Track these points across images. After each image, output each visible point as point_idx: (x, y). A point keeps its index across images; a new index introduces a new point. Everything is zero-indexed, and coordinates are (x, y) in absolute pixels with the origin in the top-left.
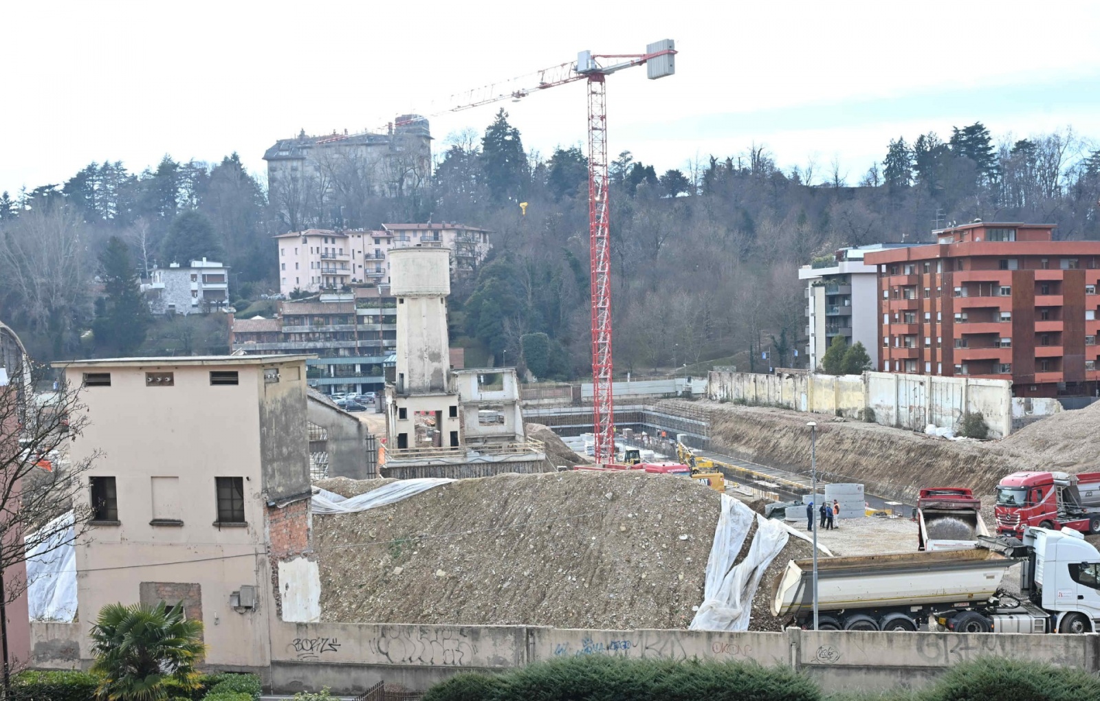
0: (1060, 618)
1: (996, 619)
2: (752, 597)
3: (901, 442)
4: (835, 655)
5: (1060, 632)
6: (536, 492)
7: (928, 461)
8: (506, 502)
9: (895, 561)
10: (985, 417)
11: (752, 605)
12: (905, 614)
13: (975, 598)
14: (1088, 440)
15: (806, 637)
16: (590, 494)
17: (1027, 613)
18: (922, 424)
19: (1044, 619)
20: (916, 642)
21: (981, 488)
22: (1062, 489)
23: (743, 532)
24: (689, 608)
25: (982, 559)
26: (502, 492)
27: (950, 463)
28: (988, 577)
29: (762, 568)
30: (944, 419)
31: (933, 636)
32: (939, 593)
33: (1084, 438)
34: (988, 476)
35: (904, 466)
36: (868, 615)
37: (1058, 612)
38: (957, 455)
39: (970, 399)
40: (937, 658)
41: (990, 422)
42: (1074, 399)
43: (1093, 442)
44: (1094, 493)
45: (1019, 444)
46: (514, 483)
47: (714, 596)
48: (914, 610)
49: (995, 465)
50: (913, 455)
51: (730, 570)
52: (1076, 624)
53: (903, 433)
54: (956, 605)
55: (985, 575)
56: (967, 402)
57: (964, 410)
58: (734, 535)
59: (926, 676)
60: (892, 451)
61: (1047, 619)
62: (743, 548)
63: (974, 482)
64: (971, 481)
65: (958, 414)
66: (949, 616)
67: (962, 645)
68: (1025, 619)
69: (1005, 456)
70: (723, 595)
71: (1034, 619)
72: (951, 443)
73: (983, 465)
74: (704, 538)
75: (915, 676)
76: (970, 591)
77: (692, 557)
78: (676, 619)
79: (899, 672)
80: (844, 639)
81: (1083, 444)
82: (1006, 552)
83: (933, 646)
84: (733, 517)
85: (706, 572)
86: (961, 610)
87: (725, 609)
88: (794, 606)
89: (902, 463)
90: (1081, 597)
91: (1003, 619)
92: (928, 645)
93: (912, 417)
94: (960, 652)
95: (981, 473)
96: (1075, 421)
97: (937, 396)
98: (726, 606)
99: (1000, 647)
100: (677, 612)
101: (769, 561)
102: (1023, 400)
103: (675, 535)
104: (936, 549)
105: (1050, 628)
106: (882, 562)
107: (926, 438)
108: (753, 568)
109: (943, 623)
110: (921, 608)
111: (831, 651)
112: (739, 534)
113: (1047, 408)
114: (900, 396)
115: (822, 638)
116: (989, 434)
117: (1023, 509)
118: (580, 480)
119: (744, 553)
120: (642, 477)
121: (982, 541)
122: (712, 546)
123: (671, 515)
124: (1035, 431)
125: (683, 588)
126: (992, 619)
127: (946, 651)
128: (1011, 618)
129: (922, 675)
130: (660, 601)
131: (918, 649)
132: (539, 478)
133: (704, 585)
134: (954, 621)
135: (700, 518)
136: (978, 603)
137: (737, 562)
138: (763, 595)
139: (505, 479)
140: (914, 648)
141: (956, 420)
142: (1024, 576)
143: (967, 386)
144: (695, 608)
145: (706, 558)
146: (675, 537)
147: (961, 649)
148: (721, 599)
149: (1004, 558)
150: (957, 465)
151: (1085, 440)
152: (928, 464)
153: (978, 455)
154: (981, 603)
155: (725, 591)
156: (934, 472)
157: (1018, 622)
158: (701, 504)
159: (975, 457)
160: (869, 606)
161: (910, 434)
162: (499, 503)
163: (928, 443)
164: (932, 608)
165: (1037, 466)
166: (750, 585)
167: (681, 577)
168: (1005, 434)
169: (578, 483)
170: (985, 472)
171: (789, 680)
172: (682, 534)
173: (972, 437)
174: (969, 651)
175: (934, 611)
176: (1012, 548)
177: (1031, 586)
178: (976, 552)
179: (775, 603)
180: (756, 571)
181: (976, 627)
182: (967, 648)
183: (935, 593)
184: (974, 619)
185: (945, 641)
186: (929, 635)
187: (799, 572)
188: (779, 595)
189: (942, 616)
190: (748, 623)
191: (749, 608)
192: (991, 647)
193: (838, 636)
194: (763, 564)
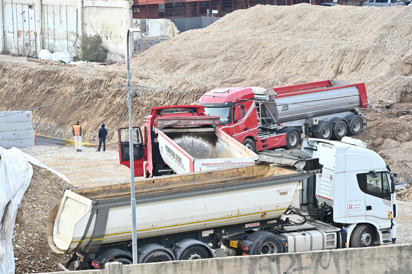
0: (349, 231)
1: (290, 237)
3: (15, 69)
5: (350, 246)
7: (48, 88)
10: (104, 39)
12: (197, 239)
13: (267, 217)
14: (219, 58)
15: (128, 272)
17: (315, 229)
18: (33, 49)
19: (335, 234)
20: (247, 267)
21: (112, 113)
22: (260, 104)
25: (262, 176)
27: (73, 89)
28: (281, 194)
29: (16, 202)
30: (57, 43)
31: (265, 258)
32: (234, 215)
33: (215, 57)
34: (118, 99)
35: (21, 94)
36: (160, 244)
37: (347, 225)
38: (81, 79)
39: (86, 21)
41: (108, 44)
42: (188, 20)
43: (225, 60)
44: (290, 107)
48: (206, 234)
49: (124, 89)
50: (30, 81)
52: (365, 236)
53: (16, 60)
54: (247, 226)
55: (278, 191)
56: (83, 25)
57: (80, 34)
60: (6, 79)
61: (337, 232)
63: (103, 107)
64: (99, 106)
65: (73, 38)
66: (240, 238)
69: (134, 79)
71: (326, 234)
72: (73, 68)
73: (111, 89)
76: (264, 210)
81: (215, 63)
82: (296, 166)
83: (265, 269)
86: (250, 231)
88: (85, 240)
89: (19, 91)
90: (369, 208)
91: (297, 237)
92: (260, 269)
93: (21, 43)
94: (293, 273)
95: (110, 97)
96: (201, 40)
97: (49, 19)
99: (334, 264)
102: (139, 20)
105: (341, 244)
106: (163, 185)
107: (43, 64)
108: (7, 203)
109: (236, 246)
110: (212, 232)
113: (161, 29)
114: (6, 21)
115: (146, 272)
116: (110, 57)
117: (227, 127)
121: (265, 157)
124: (161, 52)
126: (286, 238)
127: (279, 273)
128: (304, 234)
134: (248, 243)
136: (268, 222)
138: (23, 233)
140: (245, 273)
141: (71, 44)
143: (83, 7)
147: (295, 270)
150: (82, 90)
151: (216, 59)
152: (48, 91)
153: (105, 78)
154: (271, 222)
156: (56, 99)
157: (311, 238)
159: (101, 81)
160: (162, 233)
161: (23, 60)
163: (46, 69)
164: (223, 231)
165: (170, 87)
170: (115, 96)
173: (92, 61)
174: (303, 271)
175: (225, 234)
176: (304, 160)
177: (311, 200)
178: (257, 169)
179: (55, 239)
180: (10, 207)
181: (270, 248)
182: (301, 269)
183: (229, 214)
184: (268, 239)
185: (278, 262)
186: (261, 257)
187: (88, 202)
188: (58, 230)
189: (233, 238)
190: (14, 265)
191: (11, 247)
192: (325, 265)
193: (164, 267)
194: (16, 198)
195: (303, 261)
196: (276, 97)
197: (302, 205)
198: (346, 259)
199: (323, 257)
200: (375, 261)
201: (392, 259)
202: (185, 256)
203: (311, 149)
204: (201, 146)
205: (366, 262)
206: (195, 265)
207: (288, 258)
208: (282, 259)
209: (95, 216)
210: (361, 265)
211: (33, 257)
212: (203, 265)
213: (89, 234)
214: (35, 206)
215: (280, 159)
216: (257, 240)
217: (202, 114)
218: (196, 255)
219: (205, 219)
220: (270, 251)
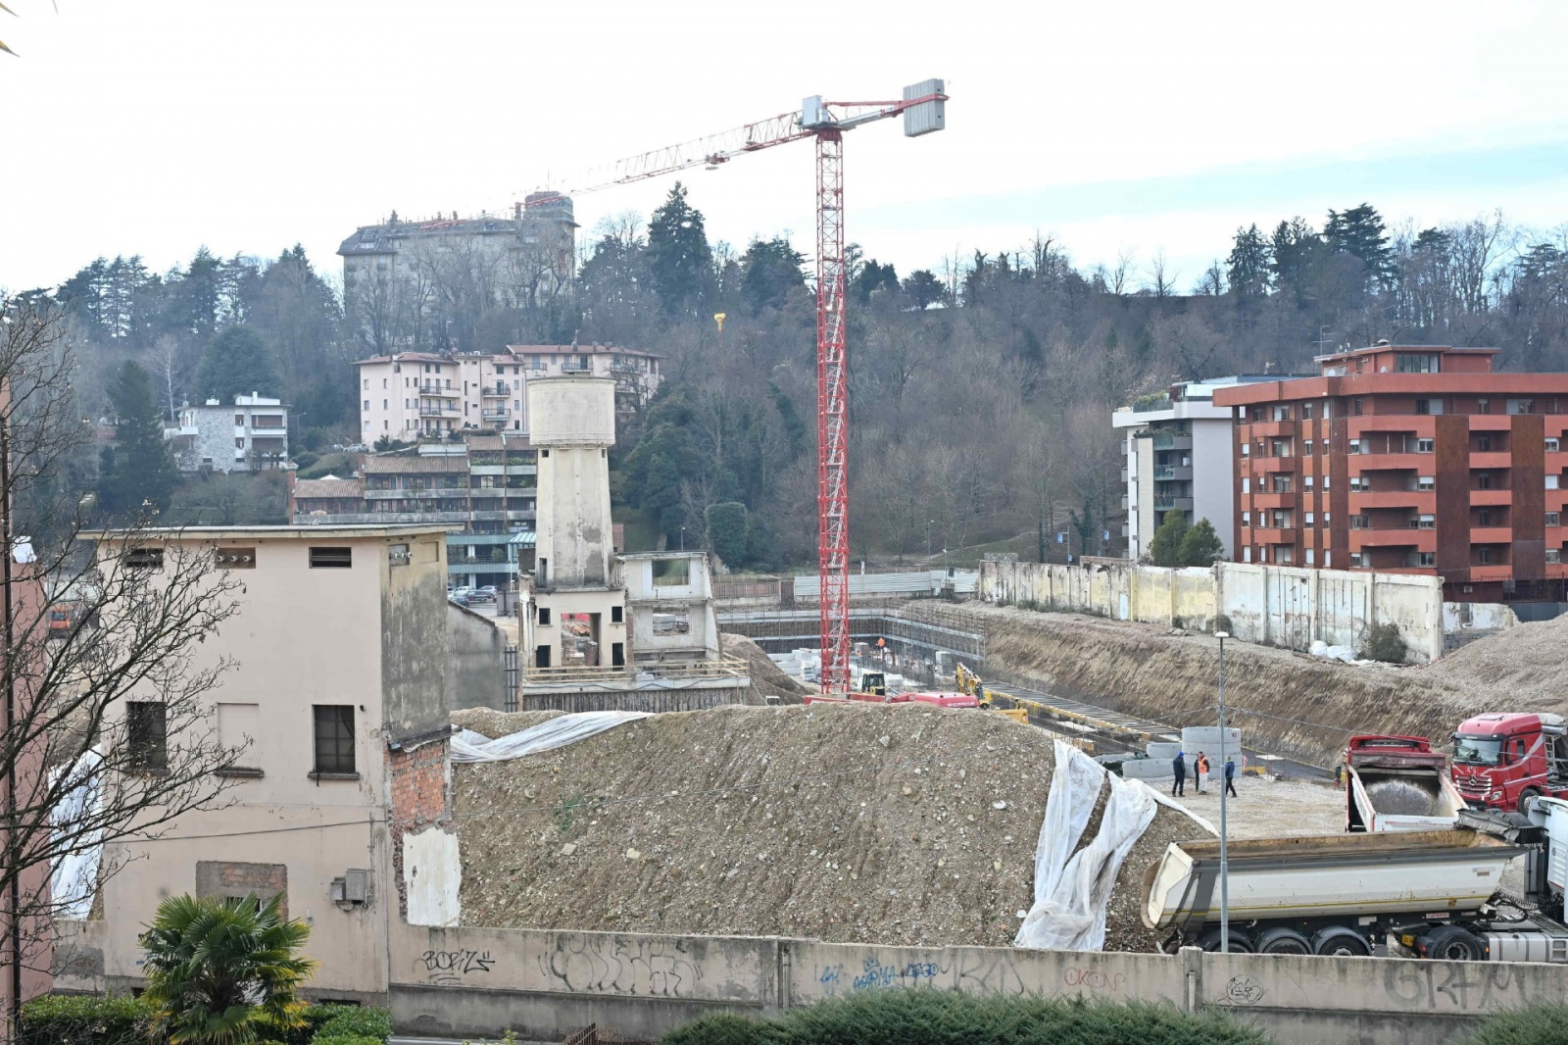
1: (1493, 939)
2: (1107, 897)
3: (1274, 666)
4: (1255, 991)
6: (774, 733)
7: (1316, 695)
8: (729, 748)
9: (1332, 845)
10: (1402, 630)
11: (1108, 909)
12: (1351, 928)
13: (1458, 905)
15: (1210, 962)
16: (856, 738)
17: (1539, 931)
18: (1305, 640)
20: (1382, 973)
22: (1553, 740)
23: (1090, 798)
24: (1011, 914)
25: (1464, 846)
26: (724, 734)
27: (1350, 699)
28: (1479, 874)
29: (1122, 853)
30: (1338, 633)
31: (1410, 965)
32: (1404, 897)
33: (1559, 663)
34: (1410, 718)
35: (1280, 701)
36: (1294, 929)
38: (1362, 686)
39: (1378, 603)
40: (1416, 999)
41: (1410, 638)
42: (1535, 606)
45: (1457, 671)
46: (741, 720)
47: (1049, 895)
48: (1364, 922)
49: (1420, 703)
50: (1293, 685)
51: (1072, 855)
53: (1277, 654)
54: (1428, 916)
55: (1475, 870)
56: (1374, 608)
57: (1369, 621)
58: (1077, 803)
59: (1400, 1028)
60: (1261, 680)
62: (1090, 823)
63: (1389, 727)
64: (1384, 725)
65: (1360, 626)
66: (1418, 933)
67: (1456, 980)
68: (1537, 940)
69: (1436, 690)
70: (1063, 893)
71: (1551, 940)
72: (1353, 669)
73: (1402, 702)
74: (1031, 807)
75: (1381, 1026)
76: (1453, 895)
77: (1012, 835)
78: (992, 930)
79: (1357, 1021)
80: (1270, 968)
81: (1556, 673)
82: (1507, 836)
83: (1409, 980)
84: (1074, 776)
85: (1036, 859)
86: (1436, 924)
87: (1066, 917)
88: (1181, 913)
89: (1278, 697)
91: (1504, 939)
92: (1402, 978)
93: (1289, 631)
94: (1453, 990)
95: (1399, 714)
96: (1541, 637)
97: (1328, 599)
98: (1068, 912)
99: (1515, 984)
100: (993, 919)
101: (1131, 842)
102: (1458, 606)
103: (986, 802)
104: (1389, 829)
106: (1311, 847)
107: (1313, 661)
108: (1107, 853)
109: (1409, 944)
110: (1374, 919)
111: (1249, 985)
112: (1084, 802)
113: (1493, 618)
114: (1270, 599)
115: (1235, 965)
116: (1409, 656)
117: (1495, 769)
118: (841, 717)
119: (1092, 830)
120: (935, 713)
121: (1467, 819)
122: (1043, 819)
123: (980, 772)
124: (1479, 652)
125: (1002, 881)
126: (1487, 939)
127: (1431, 988)
128: (1515, 936)
129: (1393, 1026)
130: (966, 903)
131: (1386, 984)
132: (778, 713)
133: (1033, 878)
134: (1428, 940)
135: (1024, 776)
136: (1463, 914)
137: (1083, 843)
138: (1124, 896)
139: (728, 714)
140: (1380, 982)
141: (1356, 634)
142: (1530, 872)
143: (1374, 585)
144: (1021, 914)
145: (1036, 835)
146: (987, 805)
147: (1454, 986)
148: (1060, 900)
149: (1504, 845)
150: (1363, 700)
151: (1559, 667)
153: (1395, 686)
154: (1468, 914)
155: (1067, 888)
156: (1326, 712)
157: (1528, 942)
158: (1025, 755)
159: (1390, 690)
160: (1295, 915)
161: (1287, 655)
162: (718, 750)
163: (1316, 669)
164: (1392, 921)
165: (1486, 704)
166: (1104, 880)
167: (997, 866)
168: (1433, 656)
169: (837, 721)
170: (1406, 713)
172: (998, 800)
173: (1382, 660)
174: (1468, 989)
175: (1395, 925)
176: (1516, 829)
177: (1542, 888)
178: (1456, 835)
179: (1150, 908)
180: (1111, 859)
181: (1462, 951)
182: (1464, 985)
183: (1398, 897)
184: (1456, 938)
185: (1429, 972)
186: (1403, 963)
187: (1188, 860)
188: (1155, 896)
189: (1407, 932)
190: (1103, 938)
191: (1103, 914)
192: (1502, 983)
194: (1122, 848)
195: (1467, 975)
197: (1528, 893)
198: (1536, 979)
199: (1499, 972)
202: (1329, 948)
203: (1544, 813)
207: (1445, 968)
208: (1435, 968)
209: (1196, 881)
210: (1560, 990)
211: (1132, 931)
213: (1188, 905)
214: (1147, 860)
215: (1486, 824)
216: (1439, 939)
217: (1426, 751)
218: (1344, 950)
219: (1359, 899)
220: (1461, 956)
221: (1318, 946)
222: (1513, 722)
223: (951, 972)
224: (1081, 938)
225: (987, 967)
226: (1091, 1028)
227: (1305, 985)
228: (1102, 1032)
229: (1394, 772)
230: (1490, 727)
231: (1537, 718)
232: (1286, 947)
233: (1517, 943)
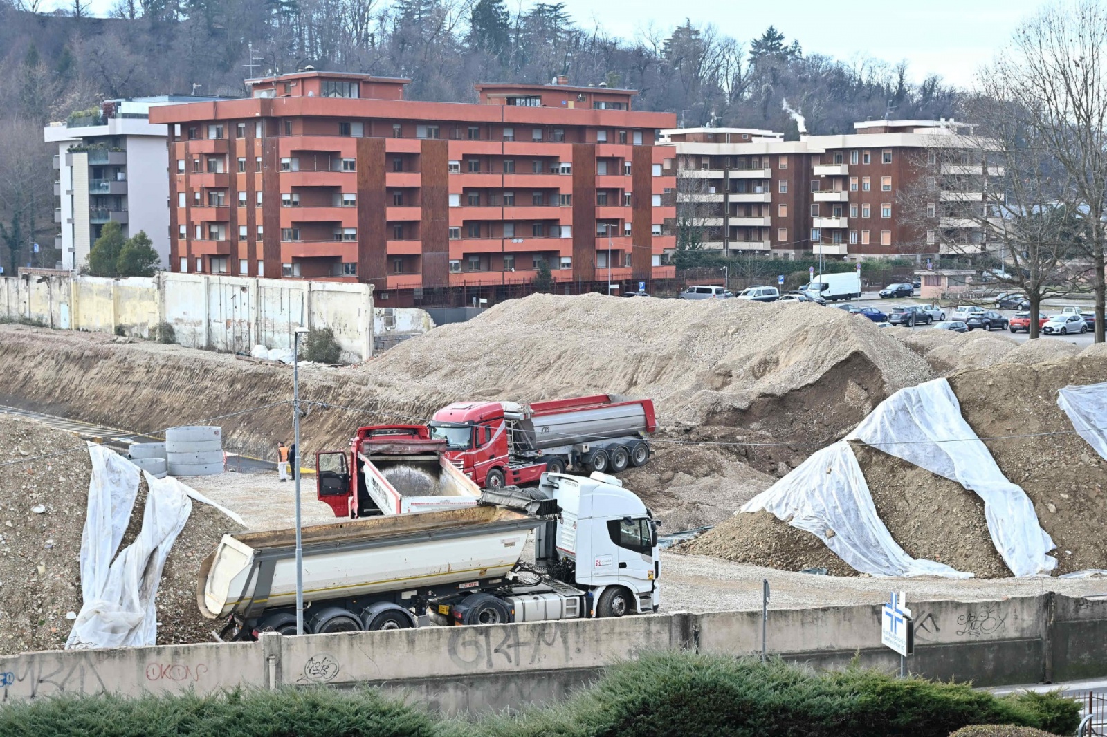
0: (597, 595)
1: (518, 602)
2: (154, 593)
3: (220, 370)
4: (332, 668)
5: (598, 616)
7: (261, 395)
9: (373, 528)
10: (336, 333)
11: (158, 603)
12: (395, 602)
13: (488, 574)
14: (482, 362)
15: (289, 645)
17: (552, 591)
18: (245, 345)
19: (578, 598)
20: (447, 641)
21: (342, 430)
22: (512, 425)
23: (129, 497)
24: (61, 615)
25: (486, 520)
28: (506, 545)
29: (165, 548)
30: (276, 337)
31: (470, 631)
32: (443, 571)
33: (477, 359)
34: (350, 412)
35: (226, 402)
36: (345, 608)
37: (594, 588)
38: (304, 385)
39: (314, 309)
40: (476, 662)
41: (342, 340)
42: (447, 311)
43: (489, 364)
44: (552, 428)
45: (390, 368)
47: (98, 593)
48: (406, 596)
49: (358, 398)
50: (238, 386)
51: (117, 555)
52: (617, 601)
53: (221, 358)
54: (461, 586)
55: (501, 542)
56: (310, 314)
57: (305, 325)
58: (117, 502)
59: (462, 690)
60: (207, 383)
61: (581, 597)
62: (131, 521)
63: (331, 422)
64: (326, 420)
66: (453, 602)
67: (511, 641)
68: (553, 599)
69: (371, 386)
70: (112, 592)
71: (565, 599)
72: (294, 370)
73: (341, 398)
74: (71, 509)
75: (446, 690)
76: (483, 565)
77: (54, 538)
78: (42, 634)
79: (424, 686)
80: (345, 645)
81: (476, 368)
82: (528, 509)
83: (470, 645)
84: (111, 477)
85: (81, 560)
86: (467, 593)
87: (118, 615)
88: (243, 602)
89: (224, 398)
90: (623, 565)
91: (526, 602)
92: (464, 644)
93: (230, 336)
94: (507, 650)
95: (339, 409)
96: (460, 337)
97: (267, 305)
98: (119, 610)
99: (561, 640)
100: (42, 623)
101: (172, 539)
102: (383, 310)
103: (24, 507)
104: (415, 510)
105: (585, 612)
106: (354, 531)
107: (256, 364)
108: (151, 550)
109: (446, 613)
110: (415, 593)
111: (326, 663)
112: (124, 501)
113: (413, 321)
114: (211, 307)
115: (313, 645)
116: (344, 357)
117: (467, 453)
119: (134, 529)
121: (489, 496)
122: (85, 520)
123: (15, 477)
124: (408, 351)
125: (47, 586)
126: (512, 602)
127: (489, 650)
128: (536, 598)
129: (456, 688)
130: (13, 608)
131: (449, 651)
133: (79, 579)
134: (463, 608)
135: (61, 479)
136: (490, 582)
137: (125, 542)
138: (171, 589)
140: (444, 649)
142: (540, 540)
143: (310, 292)
144: (70, 615)
145: (78, 537)
146: (25, 510)
147: (509, 646)
148: (109, 599)
149: (526, 517)
150: (304, 398)
151: (477, 363)
152: (261, 399)
153: (334, 385)
154: (494, 581)
155: (115, 586)
156: (271, 410)
157: (546, 603)
158: (61, 457)
159: (330, 388)
160: (347, 594)
161: (231, 358)
163: (260, 371)
164: (430, 593)
165: (417, 398)
166: (150, 576)
167: (41, 569)
168: (365, 357)
170: (345, 408)
171: (390, 711)
172: (37, 504)
173: (320, 361)
174: (521, 648)
175: (432, 596)
176: (537, 502)
177: (551, 554)
178: (480, 511)
179: (208, 599)
180: (155, 556)
181: (491, 615)
182: (517, 644)
183: (437, 570)
184: (488, 604)
185: (487, 636)
186: (465, 629)
187: (249, 551)
188: (211, 587)
189: (443, 602)
190: (155, 631)
191: (152, 609)
192: (549, 640)
193: (336, 640)
194: (164, 543)
195: (520, 635)
196: (534, 415)
197: (539, 559)
198: (577, 633)
199: (547, 630)
200: (615, 637)
201: (638, 634)
202: (376, 625)
203: (552, 487)
204: (420, 479)
205: (604, 637)
206: (377, 638)
207: (501, 631)
208: (492, 632)
209: (257, 570)
210: (597, 641)
211: (182, 623)
212: (388, 638)
213: (250, 593)
214: (190, 554)
215: (508, 499)
216: (473, 605)
217: (425, 437)
218: (391, 623)
219: (404, 576)
220: (490, 620)
221: (369, 621)
222: (482, 410)
223: (28, 679)
224: (134, 634)
225: (67, 670)
226: (255, 718)
227: (377, 658)
228: (265, 721)
229: (400, 458)
230: (462, 416)
231: (499, 406)
232: (340, 625)
233: (537, 604)
